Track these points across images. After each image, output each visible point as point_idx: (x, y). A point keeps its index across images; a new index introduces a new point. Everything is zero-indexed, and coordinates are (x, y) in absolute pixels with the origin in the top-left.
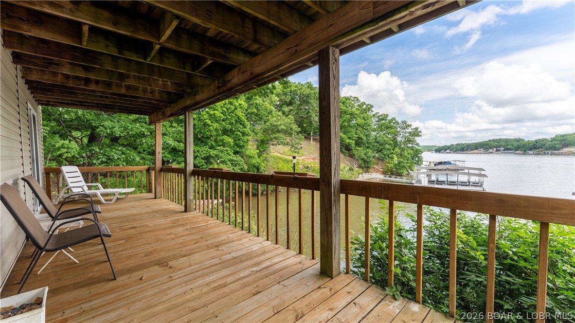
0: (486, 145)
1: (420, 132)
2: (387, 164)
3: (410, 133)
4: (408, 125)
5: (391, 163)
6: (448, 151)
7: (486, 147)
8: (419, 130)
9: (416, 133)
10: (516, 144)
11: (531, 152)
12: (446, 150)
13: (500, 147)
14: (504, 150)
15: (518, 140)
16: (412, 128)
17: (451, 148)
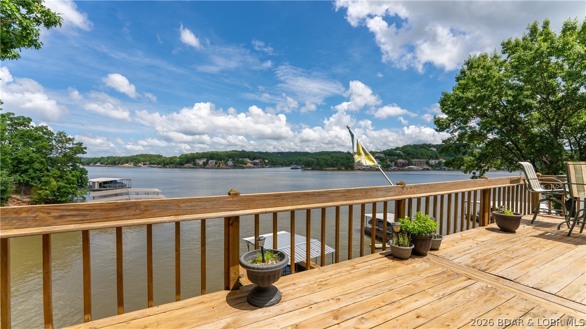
0: (135, 159)
1: (85, 148)
2: (39, 192)
3: (71, 149)
4: (69, 139)
5: (46, 190)
6: (98, 164)
7: (136, 161)
8: (83, 146)
9: (80, 148)
10: (158, 160)
11: (168, 166)
12: (96, 163)
13: (146, 161)
14: (150, 164)
15: (159, 156)
16: (75, 142)
17: (102, 161)
